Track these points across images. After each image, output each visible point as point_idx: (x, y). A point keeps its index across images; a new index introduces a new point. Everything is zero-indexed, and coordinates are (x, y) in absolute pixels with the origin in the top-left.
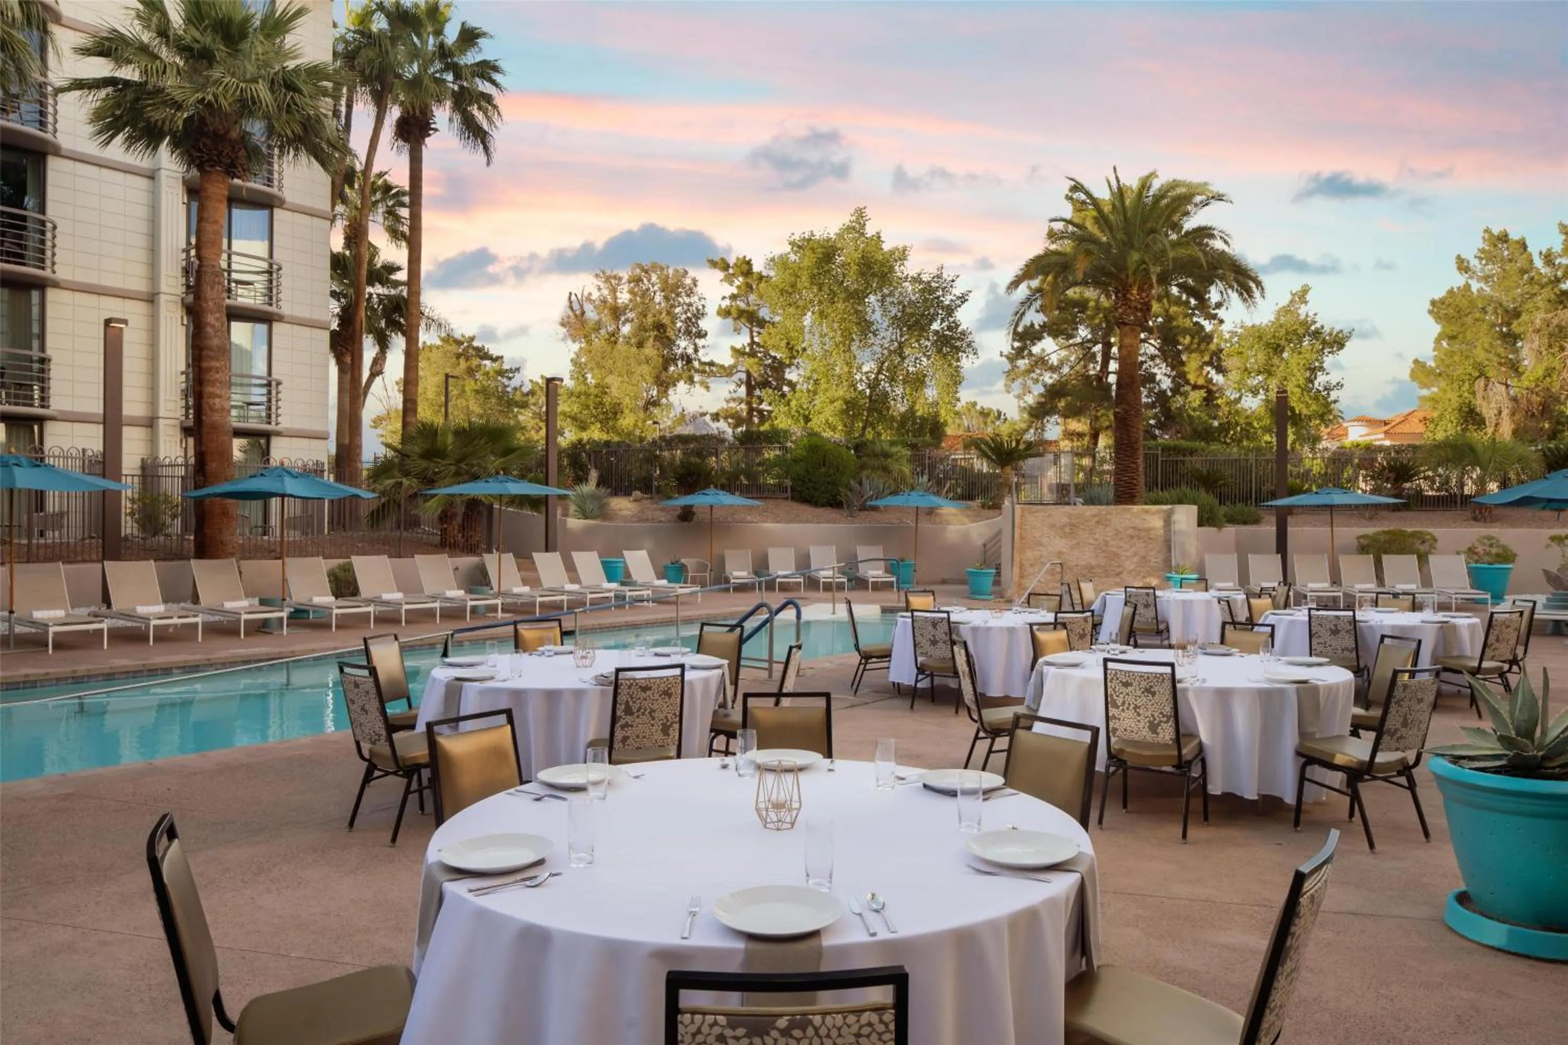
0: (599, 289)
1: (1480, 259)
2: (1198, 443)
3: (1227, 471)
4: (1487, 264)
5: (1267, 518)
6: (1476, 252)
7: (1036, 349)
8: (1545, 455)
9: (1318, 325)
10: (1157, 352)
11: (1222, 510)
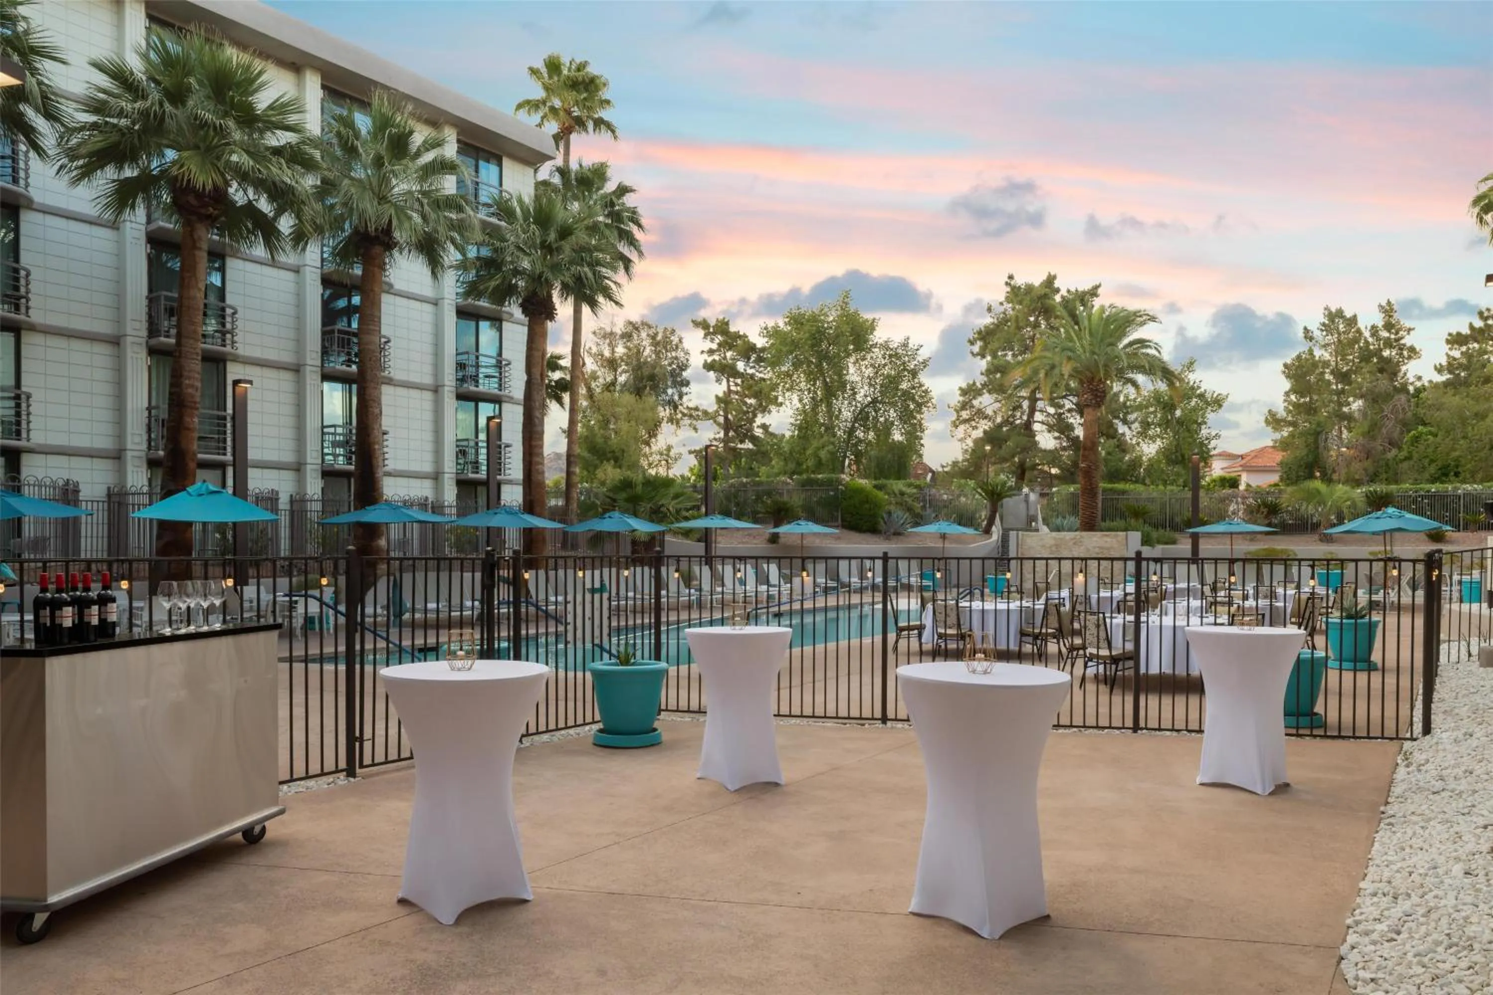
0: (598, 344)
1: (1322, 330)
2: (1127, 485)
3: (1150, 507)
4: (1327, 335)
5: (1183, 540)
6: (1318, 325)
7: (975, 403)
8: (1367, 496)
9: (1202, 390)
10: (1074, 407)
11: (1155, 534)
